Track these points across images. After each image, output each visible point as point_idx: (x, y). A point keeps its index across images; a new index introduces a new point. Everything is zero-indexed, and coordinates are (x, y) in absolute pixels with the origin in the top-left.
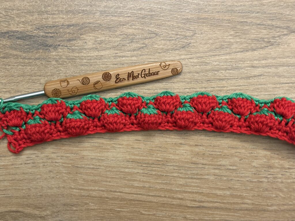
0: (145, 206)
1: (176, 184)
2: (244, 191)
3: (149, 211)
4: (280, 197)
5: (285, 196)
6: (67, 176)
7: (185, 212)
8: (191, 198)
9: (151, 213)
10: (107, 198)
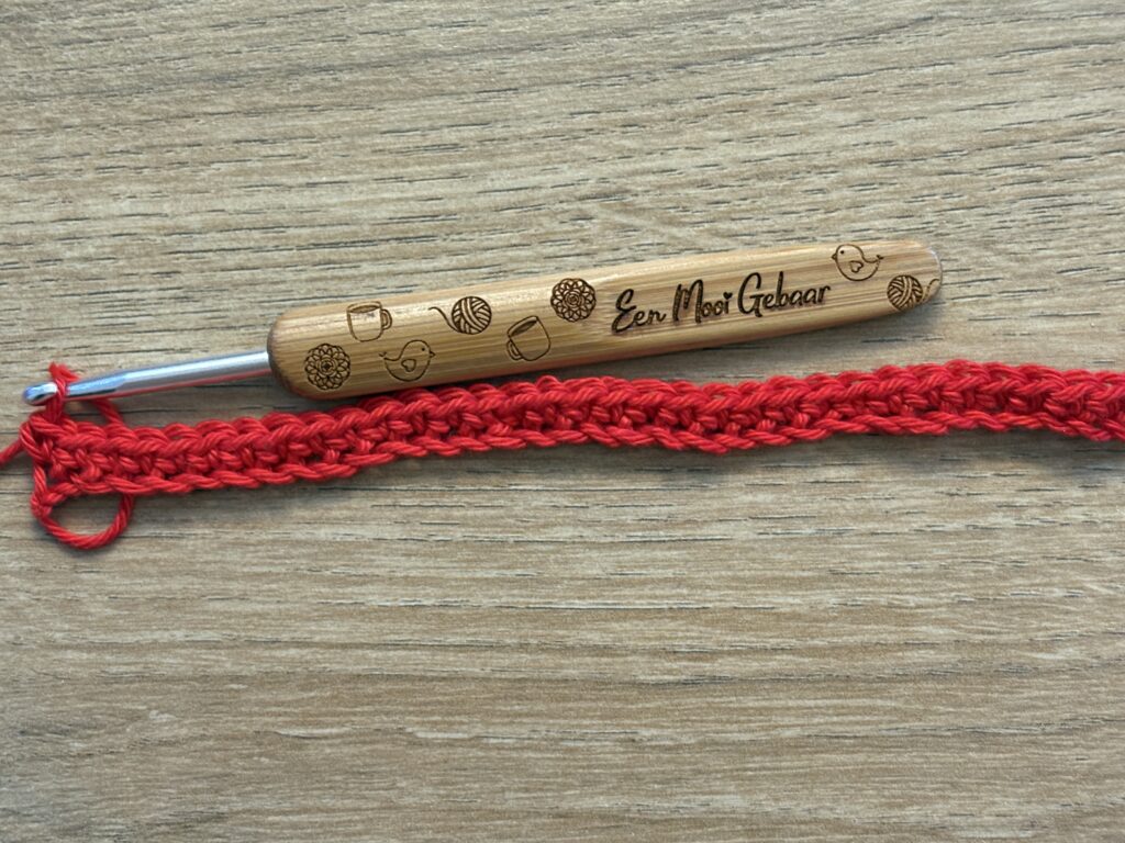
0: (426, 704)
1: (572, 579)
2: (908, 581)
3: (451, 724)
4: (1090, 600)
5: (1111, 592)
6: (27, 586)
7: (628, 717)
8: (650, 639)
9: (460, 735)
10: (237, 679)
